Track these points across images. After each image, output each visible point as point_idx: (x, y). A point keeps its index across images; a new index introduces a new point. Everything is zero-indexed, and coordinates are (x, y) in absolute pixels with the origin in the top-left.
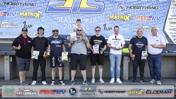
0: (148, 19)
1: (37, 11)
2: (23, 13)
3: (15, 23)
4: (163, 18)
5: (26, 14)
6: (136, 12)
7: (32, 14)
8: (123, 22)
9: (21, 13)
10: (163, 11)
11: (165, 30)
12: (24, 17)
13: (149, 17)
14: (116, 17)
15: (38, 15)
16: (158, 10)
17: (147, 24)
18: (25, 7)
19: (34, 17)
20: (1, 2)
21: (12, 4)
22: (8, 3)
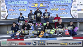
1: (25, 9)
3: (17, 13)
5: (21, 10)
6: (60, 7)
8: (55, 11)
9: (19, 9)
11: (71, 13)
15: (25, 10)
16: (68, 6)
17: (64, 11)
18: (21, 7)
19: (24, 11)
20: (12, 6)
21: (16, 6)
22: (15, 6)
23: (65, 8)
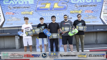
0: (91, 12)
1: (30, 11)
2: (23, 12)
3: (19, 18)
4: (100, 11)
6: (85, 8)
7: (28, 13)
9: (22, 12)
10: (100, 7)
12: (24, 14)
13: (92, 11)
14: (74, 12)
15: (31, 13)
16: (97, 7)
17: (91, 14)
18: (24, 9)
19: (29, 14)
20: (11, 7)
21: (17, 8)
22: (15, 8)
23: (93, 9)
